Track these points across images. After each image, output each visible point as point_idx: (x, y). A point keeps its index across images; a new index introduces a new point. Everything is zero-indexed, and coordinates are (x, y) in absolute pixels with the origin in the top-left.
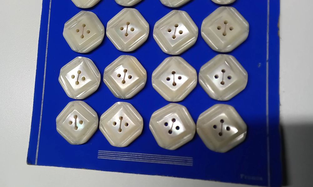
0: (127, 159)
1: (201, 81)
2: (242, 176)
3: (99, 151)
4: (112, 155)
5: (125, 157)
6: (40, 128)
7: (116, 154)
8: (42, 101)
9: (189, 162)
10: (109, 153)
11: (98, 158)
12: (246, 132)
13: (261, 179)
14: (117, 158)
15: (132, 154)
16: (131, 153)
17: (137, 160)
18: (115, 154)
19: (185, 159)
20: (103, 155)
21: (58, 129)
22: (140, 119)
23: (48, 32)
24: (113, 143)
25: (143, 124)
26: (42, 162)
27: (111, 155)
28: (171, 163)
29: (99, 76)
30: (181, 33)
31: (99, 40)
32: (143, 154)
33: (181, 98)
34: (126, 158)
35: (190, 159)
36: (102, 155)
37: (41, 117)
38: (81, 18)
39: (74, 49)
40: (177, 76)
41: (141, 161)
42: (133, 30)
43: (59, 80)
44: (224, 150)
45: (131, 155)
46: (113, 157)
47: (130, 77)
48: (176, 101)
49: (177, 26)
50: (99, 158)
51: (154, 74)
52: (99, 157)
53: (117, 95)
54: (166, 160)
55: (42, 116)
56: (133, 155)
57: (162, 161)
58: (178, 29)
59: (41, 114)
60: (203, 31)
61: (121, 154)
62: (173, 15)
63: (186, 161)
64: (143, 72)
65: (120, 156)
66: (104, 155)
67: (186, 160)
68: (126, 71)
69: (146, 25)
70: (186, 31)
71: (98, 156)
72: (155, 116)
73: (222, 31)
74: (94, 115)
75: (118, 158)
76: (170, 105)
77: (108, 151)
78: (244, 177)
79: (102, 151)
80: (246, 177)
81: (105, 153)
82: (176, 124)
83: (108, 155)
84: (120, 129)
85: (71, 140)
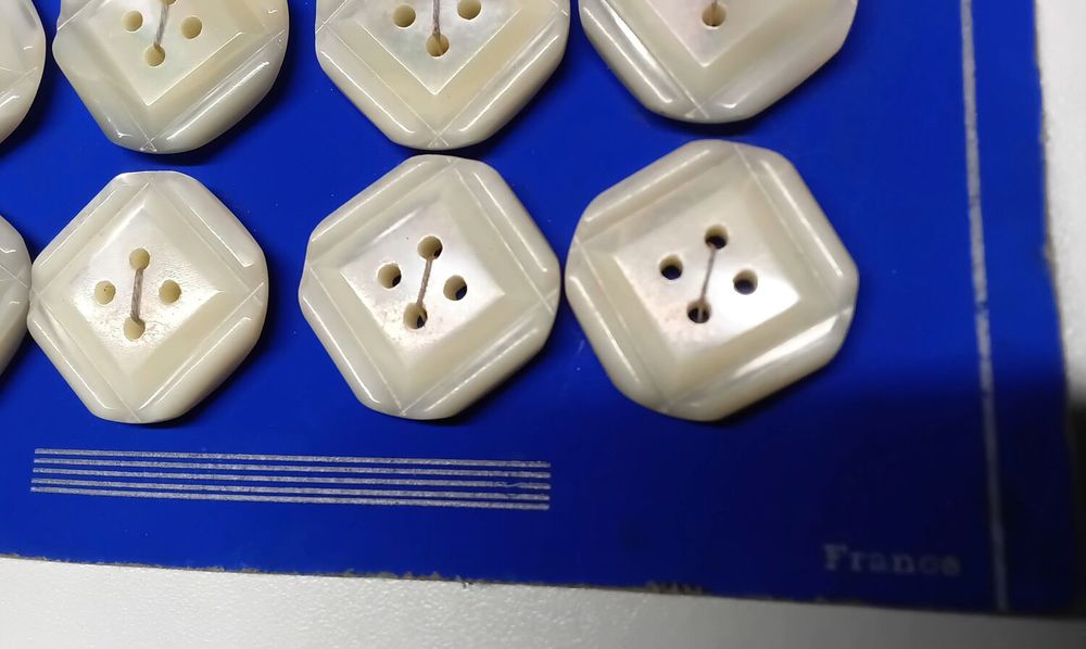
0: (186, 487)
2: (832, 552)
3: (37, 451)
4: (106, 473)
5: (172, 480)
7: (128, 464)
9: (530, 487)
10: (91, 463)
11: (33, 489)
13: (951, 566)
14: (132, 485)
15: (215, 461)
16: (205, 456)
17: (238, 495)
19: (506, 474)
20: (59, 472)
22: (248, 256)
24: (100, 404)
25: (263, 286)
27: (98, 473)
28: (426, 500)
33: (473, 124)
34: (179, 487)
35: (535, 472)
36: (56, 471)
41: (262, 495)
45: (210, 466)
46: (110, 484)
47: (193, 30)
50: (39, 490)
52: (37, 485)
54: (397, 482)
56: (220, 466)
57: (375, 493)
61: (155, 464)
63: (512, 486)
65: (146, 475)
66: (64, 471)
67: (510, 480)
71: (34, 481)
72: (327, 245)
75: (139, 486)
76: (411, 168)
77: (82, 453)
78: (844, 561)
79: (51, 452)
80: (856, 559)
81: (68, 462)
82: (444, 269)
83: (86, 472)
84: (135, 318)
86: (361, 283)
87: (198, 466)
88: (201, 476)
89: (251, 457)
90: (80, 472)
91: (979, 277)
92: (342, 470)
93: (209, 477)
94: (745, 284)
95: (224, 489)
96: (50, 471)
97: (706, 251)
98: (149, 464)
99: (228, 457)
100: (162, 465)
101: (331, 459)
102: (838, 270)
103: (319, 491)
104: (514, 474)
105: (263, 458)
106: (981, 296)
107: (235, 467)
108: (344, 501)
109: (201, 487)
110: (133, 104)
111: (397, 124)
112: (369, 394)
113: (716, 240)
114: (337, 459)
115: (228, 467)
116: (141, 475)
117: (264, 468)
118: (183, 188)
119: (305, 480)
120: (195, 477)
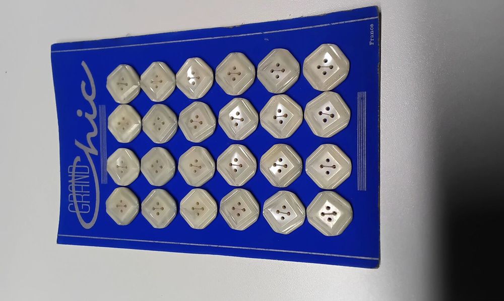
1: (282, 91)
2: (371, 44)
3: (358, 190)
5: (363, 162)
8: (310, 253)
9: (362, 95)
12: (329, 44)
13: (372, 25)
14: (364, 170)
16: (358, 156)
17: (365, 148)
20: (362, 184)
21: (337, 234)
22: (322, 147)
23: (241, 248)
24: (348, 174)
26: (377, 253)
27: (362, 177)
28: (365, 114)
29: (281, 192)
30: (238, 114)
31: (247, 193)
32: (358, 143)
33: (299, 109)
34: (364, 160)
35: (359, 95)
37: (327, 255)
38: (226, 212)
39: (255, 219)
40: (278, 114)
41: (365, 144)
42: (236, 160)
43: (286, 233)
44: (346, 62)
45: (360, 154)
46: (364, 174)
48: (302, 113)
49: (233, 118)
51: (276, 136)
52: (365, 189)
53: (299, 172)
54: (362, 120)
55: (325, 253)
58: (235, 116)
60: (237, 93)
62: (223, 123)
63: (362, 99)
64: (275, 147)
65: (362, 167)
68: (275, 165)
69: (232, 147)
70: (237, 109)
72: (318, 133)
73: (236, 76)
74: (320, 195)
75: (364, 168)
76: (306, 118)
78: (372, 42)
80: (371, 40)
82: (324, 111)
84: (332, 167)
85: (349, 219)
86: (325, 126)
87: (360, 157)
89: (358, 147)
91: (325, 25)
93: (362, 154)
94: (326, 61)
95: (364, 151)
96: (362, 187)
97: (321, 68)
102: (322, 47)
103: (364, 134)
105: (358, 145)
106: (329, 24)
109: (364, 156)
110: (293, 170)
111: (299, 122)
112: (345, 125)
113: (319, 67)
114: (358, 130)
115: (360, 151)
117: (360, 144)
118: (309, 161)
119: (362, 136)
120: (362, 157)
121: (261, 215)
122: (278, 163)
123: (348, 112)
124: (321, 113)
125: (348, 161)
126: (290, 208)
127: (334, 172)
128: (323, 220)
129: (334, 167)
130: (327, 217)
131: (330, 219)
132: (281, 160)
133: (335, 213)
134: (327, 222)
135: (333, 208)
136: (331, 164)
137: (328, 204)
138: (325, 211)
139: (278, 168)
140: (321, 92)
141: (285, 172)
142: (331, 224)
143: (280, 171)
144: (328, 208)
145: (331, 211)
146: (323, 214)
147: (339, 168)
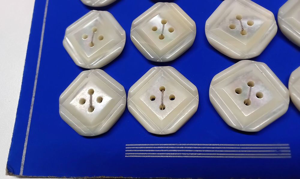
0: (176, 154)
3: (126, 145)
4: (149, 151)
6: (30, 116)
7: (156, 148)
8: (37, 77)
9: (284, 152)
10: (144, 148)
11: (126, 156)
14: (158, 154)
15: (184, 146)
16: (180, 145)
18: (154, 148)
19: (276, 148)
21: (61, 112)
22: (193, 88)
24: (152, 128)
25: (198, 96)
27: (147, 151)
29: (123, 33)
32: (201, 145)
33: (256, 51)
34: (174, 154)
35: (285, 147)
36: (133, 151)
37: (33, 99)
43: (64, 43)
45: (182, 148)
46: (151, 154)
48: (250, 57)
50: (128, 156)
51: (208, 22)
55: (35, 97)
57: (236, 154)
59: (34, 95)
61: (165, 147)
63: (278, 151)
64: (190, 23)
65: (162, 151)
66: (135, 151)
68: (164, 23)
71: (126, 154)
75: (161, 154)
77: (141, 145)
79: (131, 145)
81: (137, 148)
83: (143, 151)
84: (162, 104)
85: (83, 129)
87: (178, 147)
88: (180, 151)
89: (195, 145)
90: (141, 151)
92: (224, 148)
93: (183, 151)
95: (188, 154)
96: (131, 151)
98: (163, 147)
99: (188, 145)
100: (167, 148)
101: (220, 145)
103: (218, 154)
104: (278, 148)
105: (199, 145)
107: (190, 148)
108: (227, 157)
109: (180, 154)
114: (222, 145)
115: (188, 148)
116: (161, 151)
117: (200, 148)
118: (171, 71)
119: (213, 151)
120: (178, 151)
121: (90, 8)
122: (167, 27)
123: (255, 128)
124: (250, 85)
125: (172, 128)
126: (100, 46)
127: (154, 107)
128: (82, 92)
129: (163, 108)
130: (87, 97)
131: (83, 102)
132: (171, 31)
133: (92, 108)
134: (79, 97)
135: (99, 107)
136: (167, 103)
137: (107, 99)
138: (95, 96)
139: (159, 26)
140: (287, 85)
141: (153, 38)
142: (75, 103)
143: (155, 29)
144: (100, 100)
145: (95, 103)
146: (91, 92)
147: (161, 116)
